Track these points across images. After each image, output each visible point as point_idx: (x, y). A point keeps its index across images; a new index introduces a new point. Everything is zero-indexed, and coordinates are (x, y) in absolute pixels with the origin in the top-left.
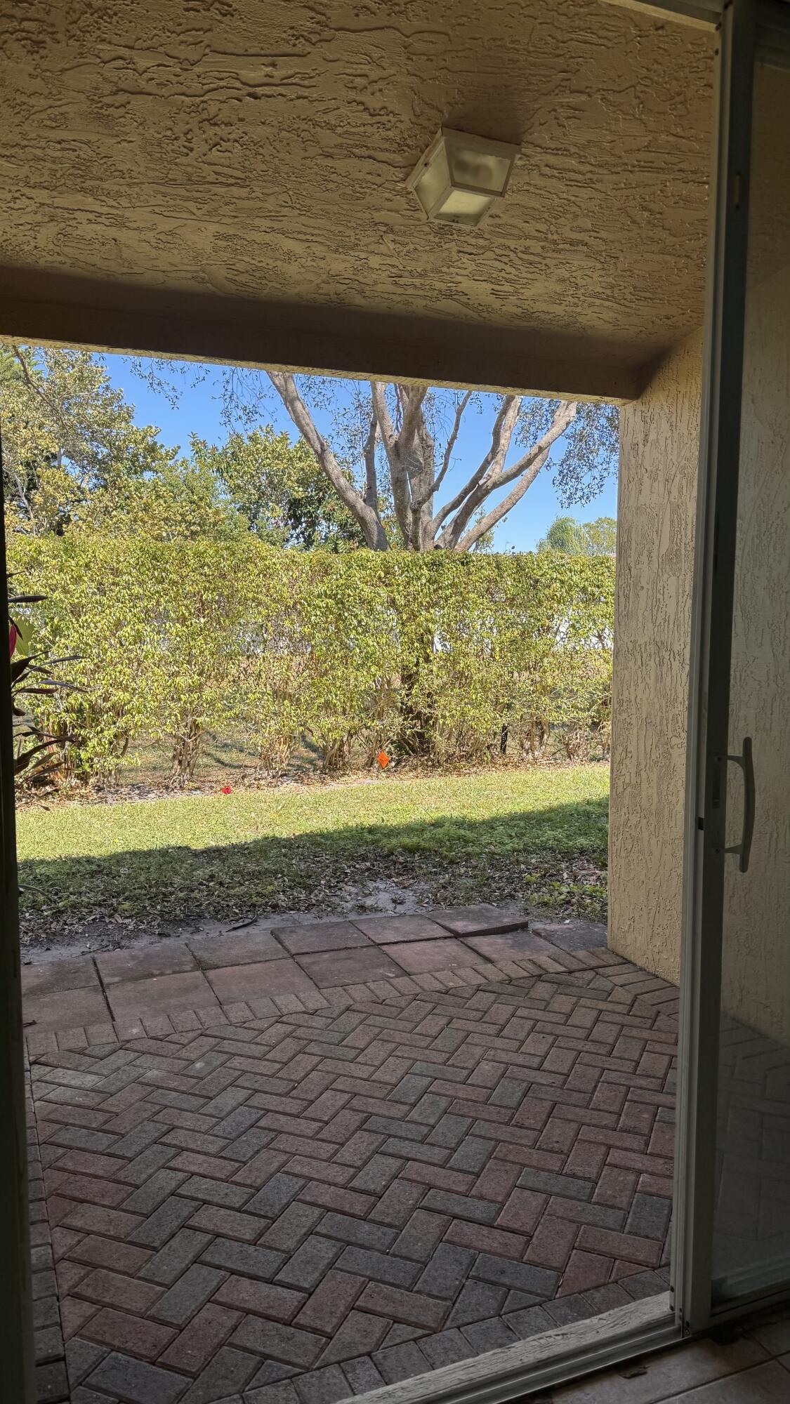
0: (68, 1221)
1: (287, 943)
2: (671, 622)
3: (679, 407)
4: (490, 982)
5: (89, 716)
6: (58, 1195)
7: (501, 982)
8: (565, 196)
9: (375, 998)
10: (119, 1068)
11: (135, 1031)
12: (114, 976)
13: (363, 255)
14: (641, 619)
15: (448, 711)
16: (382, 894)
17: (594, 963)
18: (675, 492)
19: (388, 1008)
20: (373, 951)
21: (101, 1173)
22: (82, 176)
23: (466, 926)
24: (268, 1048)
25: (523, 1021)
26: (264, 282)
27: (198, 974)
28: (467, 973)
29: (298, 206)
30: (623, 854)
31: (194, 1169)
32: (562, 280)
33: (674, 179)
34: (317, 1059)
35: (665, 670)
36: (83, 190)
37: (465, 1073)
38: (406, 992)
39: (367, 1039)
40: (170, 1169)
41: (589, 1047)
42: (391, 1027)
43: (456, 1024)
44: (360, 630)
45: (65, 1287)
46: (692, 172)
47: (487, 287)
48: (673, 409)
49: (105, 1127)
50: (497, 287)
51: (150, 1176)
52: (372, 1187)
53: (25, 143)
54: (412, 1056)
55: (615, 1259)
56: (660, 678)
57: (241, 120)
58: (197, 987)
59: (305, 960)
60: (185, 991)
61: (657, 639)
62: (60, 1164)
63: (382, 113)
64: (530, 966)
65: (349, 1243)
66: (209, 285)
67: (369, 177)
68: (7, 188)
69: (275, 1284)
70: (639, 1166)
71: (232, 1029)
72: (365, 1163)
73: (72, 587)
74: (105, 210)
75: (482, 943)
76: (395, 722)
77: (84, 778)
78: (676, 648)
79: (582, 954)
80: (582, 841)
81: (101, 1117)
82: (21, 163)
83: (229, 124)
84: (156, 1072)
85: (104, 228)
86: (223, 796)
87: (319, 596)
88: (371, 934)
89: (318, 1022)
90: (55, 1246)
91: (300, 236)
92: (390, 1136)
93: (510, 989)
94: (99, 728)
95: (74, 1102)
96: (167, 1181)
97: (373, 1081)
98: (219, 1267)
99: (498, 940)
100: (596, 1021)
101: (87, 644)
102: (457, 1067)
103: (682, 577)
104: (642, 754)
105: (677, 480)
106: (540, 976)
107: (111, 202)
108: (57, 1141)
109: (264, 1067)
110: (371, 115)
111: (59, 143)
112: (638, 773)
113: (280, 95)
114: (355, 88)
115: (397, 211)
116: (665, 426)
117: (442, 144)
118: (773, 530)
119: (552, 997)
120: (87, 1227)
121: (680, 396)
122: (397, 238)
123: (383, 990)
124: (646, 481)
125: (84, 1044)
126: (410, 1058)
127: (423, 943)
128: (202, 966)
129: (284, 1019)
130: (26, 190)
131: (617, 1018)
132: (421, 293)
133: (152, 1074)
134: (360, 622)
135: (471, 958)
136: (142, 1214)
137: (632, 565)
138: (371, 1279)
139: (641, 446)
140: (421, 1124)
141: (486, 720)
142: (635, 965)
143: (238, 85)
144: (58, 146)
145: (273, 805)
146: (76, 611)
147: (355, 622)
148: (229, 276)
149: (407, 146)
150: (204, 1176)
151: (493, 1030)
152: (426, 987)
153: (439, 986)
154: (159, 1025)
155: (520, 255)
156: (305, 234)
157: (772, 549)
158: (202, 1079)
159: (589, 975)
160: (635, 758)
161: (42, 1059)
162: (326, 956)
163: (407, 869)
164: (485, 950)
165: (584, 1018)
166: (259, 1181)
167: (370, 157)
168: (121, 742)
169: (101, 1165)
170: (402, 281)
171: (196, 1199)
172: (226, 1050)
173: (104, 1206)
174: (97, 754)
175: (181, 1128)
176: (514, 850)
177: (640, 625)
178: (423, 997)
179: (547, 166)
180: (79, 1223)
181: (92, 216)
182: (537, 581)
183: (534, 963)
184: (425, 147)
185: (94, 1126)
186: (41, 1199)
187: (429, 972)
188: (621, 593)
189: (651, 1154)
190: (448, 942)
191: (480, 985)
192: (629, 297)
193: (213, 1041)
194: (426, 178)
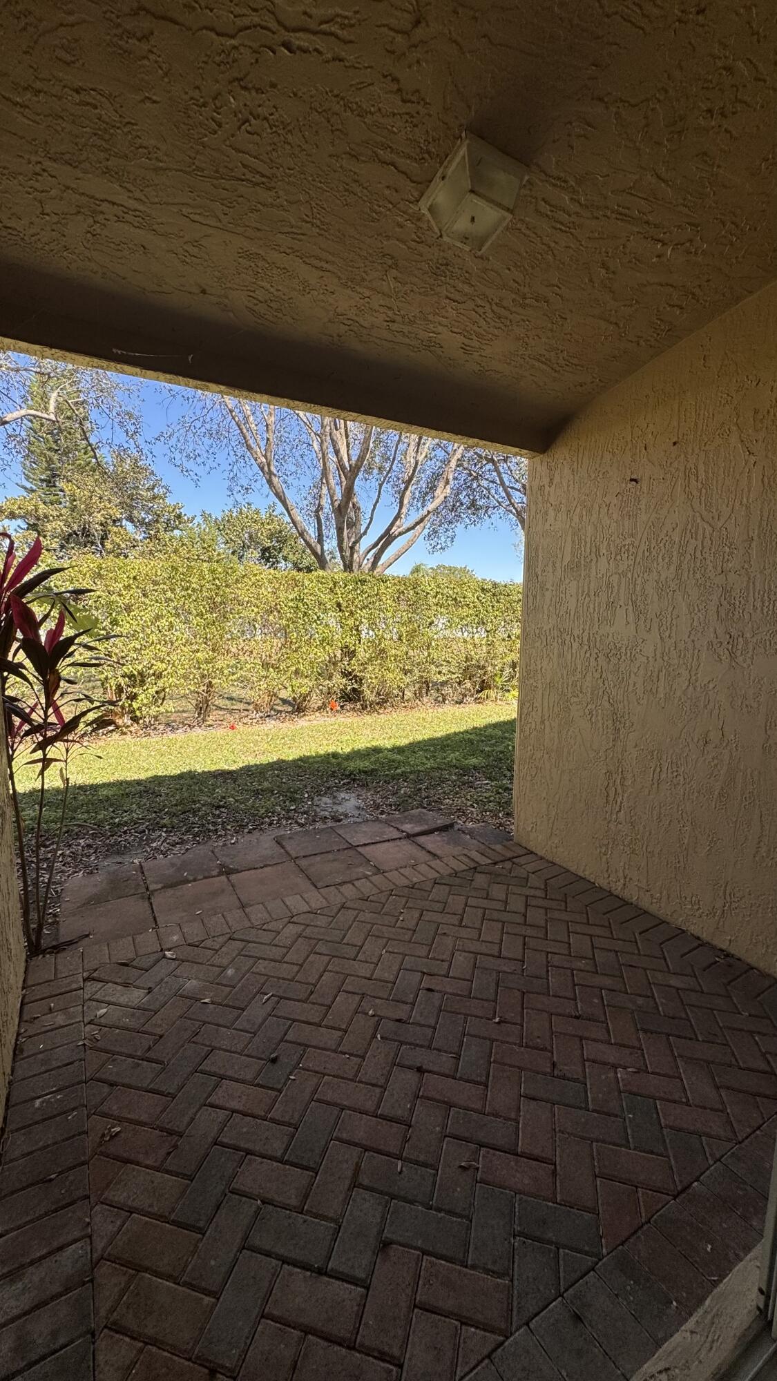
0: (109, 1195)
1: (288, 848)
2: (572, 614)
3: (580, 456)
4: (442, 877)
5: (138, 679)
6: (102, 1153)
7: (450, 875)
8: (546, 240)
9: (361, 896)
10: (162, 980)
11: (175, 938)
12: (156, 883)
13: (367, 293)
14: (546, 612)
15: (372, 676)
16: (350, 802)
17: (509, 854)
18: (576, 519)
19: (373, 904)
20: (351, 853)
21: (144, 1118)
22: (106, 150)
23: (413, 828)
24: (285, 950)
25: (474, 910)
26: (280, 315)
27: (223, 878)
28: (423, 868)
29: (318, 223)
30: (529, 778)
31: (234, 1104)
32: (518, 339)
33: (638, 232)
34: (327, 958)
35: (566, 648)
36: (107, 171)
37: (446, 965)
38: (384, 889)
39: (363, 936)
40: (212, 1106)
41: (530, 932)
42: (379, 922)
43: (428, 916)
44: (318, 622)
45: (103, 1313)
46: (656, 226)
47: (460, 339)
48: (574, 459)
49: (150, 1055)
50: (467, 341)
51: (193, 1119)
52: (400, 1112)
53: (38, 85)
54: (401, 951)
55: (637, 1187)
56: (561, 655)
57: (273, 86)
58: (223, 891)
59: (304, 863)
60: (215, 894)
61: (560, 626)
62: (104, 1108)
63: (414, 98)
64: (466, 860)
65: (393, 1197)
66: (231, 315)
67: (387, 192)
68: (27, 156)
69: (330, 1276)
70: (611, 1060)
71: (254, 931)
72: (388, 1080)
73: (124, 593)
74: (132, 204)
75: (428, 841)
76: (338, 681)
77: (135, 719)
78: (576, 633)
79: (498, 847)
80: (473, 761)
81: (147, 1041)
82: (37, 118)
83: (259, 91)
84: (194, 982)
85: (132, 229)
86: (231, 732)
87: (292, 600)
88: (348, 837)
89: (322, 921)
90: (94, 1238)
91: (315, 262)
92: (402, 1043)
93: (458, 881)
94: (145, 688)
95: (121, 1024)
96: (208, 1122)
97: (375, 980)
98: (268, 1254)
99: (436, 837)
100: (527, 906)
101: (135, 631)
102: (438, 960)
103: (581, 581)
104: (546, 709)
105: (578, 510)
106: (475, 868)
107: (138, 194)
108: (103, 1077)
109: (286, 970)
110: (404, 101)
111: (77, 92)
112: (543, 722)
113: (316, 50)
114: (393, 52)
115: (404, 242)
116: (567, 471)
117: (463, 151)
118: (661, 545)
119: (489, 886)
120: (129, 1203)
121: (581, 451)
122: (399, 275)
123: (365, 887)
124: (552, 513)
125: (131, 955)
126: (399, 953)
127: (387, 844)
128: (227, 871)
129: (295, 919)
130: (48, 164)
131: (541, 902)
132: (407, 341)
133: (191, 985)
134: (318, 617)
135: (422, 855)
136: (185, 1176)
137: (539, 573)
138: (425, 1253)
139: (547, 488)
140: (424, 1026)
141: (395, 679)
142: (536, 854)
143: (273, 25)
144: (77, 98)
145: (265, 737)
146: (128, 609)
147: (316, 617)
148: (250, 305)
149: (429, 152)
150: (245, 1114)
151: (455, 919)
152: (397, 883)
153: (406, 882)
154: (194, 931)
155: (494, 307)
156: (320, 259)
157: (660, 557)
158: (234, 987)
159: (508, 865)
160: (540, 711)
161: (95, 975)
162: (318, 858)
163: (365, 785)
164: (430, 847)
165: (517, 904)
166: (296, 1116)
167: (393, 164)
168: (160, 697)
169: (146, 1107)
170: (395, 327)
171: (237, 1149)
172: (251, 954)
173: (147, 1167)
174: (144, 705)
175: (220, 1049)
176: (432, 768)
177: (545, 617)
178: (397, 893)
179: (543, 199)
180: (119, 1196)
181: (118, 210)
183: (469, 857)
184: (443, 158)
185: (139, 1053)
186: (83, 1164)
187: (396, 870)
188: (530, 594)
189: (615, 1044)
190: (404, 842)
191: (436, 879)
192: (561, 362)
193: (239, 945)
194: (440, 195)
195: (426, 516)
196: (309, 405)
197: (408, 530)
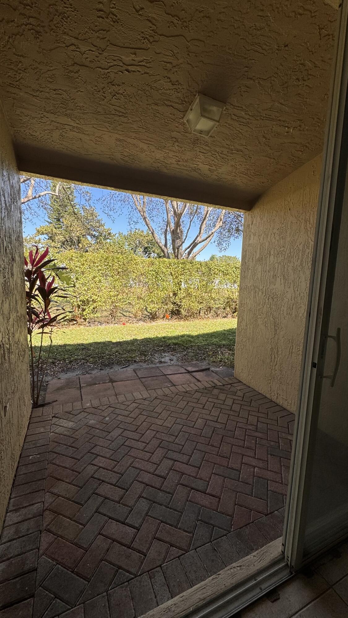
0: (52, 490)
1: (138, 374)
2: (259, 280)
3: (264, 213)
4: (200, 389)
5: (85, 303)
6: (51, 476)
7: (203, 389)
8: (238, 129)
9: (164, 394)
10: (81, 419)
11: (88, 405)
12: (84, 384)
13: (167, 151)
14: (249, 278)
15: (185, 304)
16: (167, 357)
17: (231, 382)
18: (262, 239)
19: (168, 398)
20: (164, 377)
21: (68, 466)
22: (65, 108)
23: (191, 369)
24: (130, 412)
25: (210, 403)
26: (134, 161)
27: (110, 384)
28: (192, 385)
29: (145, 128)
30: (240, 350)
31: (101, 465)
32: (232, 166)
33: (276, 124)
34: (146, 417)
35: (256, 294)
36: (66, 115)
37: (193, 423)
38: (174, 392)
39: (162, 410)
40: (92, 464)
41: (232, 413)
42: (169, 405)
43: (190, 404)
44: (162, 280)
45: (45, 525)
46: (284, 121)
47: (208, 167)
48: (262, 214)
49: (73, 445)
50: (211, 168)
51: (85, 468)
52: (163, 474)
53: (41, 89)
54: (176, 416)
55: (251, 510)
56: (255, 297)
57: (123, 83)
58: (109, 388)
59: (143, 380)
60: (106, 390)
61: (254, 285)
62: (54, 462)
63: (176, 84)
64: (211, 383)
65: (154, 502)
66: (115, 161)
67: (170, 115)
68: (38, 112)
69: (125, 525)
70: (254, 464)
71: (119, 404)
72: (161, 462)
73: (81, 266)
74: (75, 125)
75: (197, 375)
76: (171, 306)
77: (85, 319)
78: (261, 288)
79: (226, 379)
80: (224, 342)
81: (72, 440)
82: (41, 100)
83: (119, 85)
84: (93, 421)
85: (76, 133)
86: (123, 326)
87: (151, 271)
88: (163, 371)
89: (146, 403)
90: (45, 502)
91: (146, 141)
92: (169, 450)
93: (206, 391)
94: (89, 306)
95: (64, 434)
96: (90, 469)
97: (164, 426)
98: (105, 515)
99: (201, 373)
100: (233, 403)
101: (85, 283)
102: (191, 421)
103: (263, 266)
104: (248, 320)
105: (263, 235)
106: (215, 386)
107: (78, 122)
108: (55, 451)
109: (129, 420)
110: (172, 84)
111: (55, 91)
112: (247, 326)
113: (138, 71)
114: (166, 69)
115: (179, 133)
116: (259, 219)
117: (198, 100)
118: (295, 251)
119: (219, 394)
120: (58, 493)
121: (264, 209)
122: (179, 144)
123: (167, 391)
124: (252, 236)
125: (71, 409)
126: (175, 417)
127: (179, 375)
128: (112, 381)
129: (136, 401)
130: (45, 114)
131: (239, 402)
132: (186, 168)
133: (92, 422)
134: (162, 278)
135: (193, 380)
136: (79, 487)
137: (247, 262)
138: (162, 522)
139: (251, 225)
140: (179, 445)
141: (196, 306)
142: (243, 383)
143: (121, 64)
144: (55, 92)
145: (137, 329)
146: (83, 273)
147: (160, 278)
148: (121, 157)
149: (185, 101)
150: (104, 469)
151: (201, 406)
152: (180, 390)
153: (184, 390)
154: (96, 403)
155: (220, 155)
156: (148, 140)
157: (294, 257)
158: (108, 424)
159: (229, 386)
160: (246, 321)
161: (56, 415)
162: (150, 378)
163: (174, 350)
164: (198, 377)
165: (229, 402)
166: (123, 471)
167: (171, 106)
168: (94, 310)
169: (68, 463)
170: (180, 163)
171: (99, 480)
172: (116, 413)
173: (66, 482)
174: (88, 313)
175: (98, 445)
176: (205, 345)
177: (249, 280)
178: (179, 394)
179: (234, 115)
180: (56, 491)
181: (71, 128)
182: (210, 269)
183: (213, 382)
184: (191, 103)
185: (69, 444)
186: (44, 479)
187: (181, 385)
188: (243, 271)
189: (257, 459)
190: (187, 374)
191: (197, 390)
192: (252, 174)
193: (113, 409)
194: (191, 116)
195: (211, 235)
196: (147, 194)
197: (203, 241)
